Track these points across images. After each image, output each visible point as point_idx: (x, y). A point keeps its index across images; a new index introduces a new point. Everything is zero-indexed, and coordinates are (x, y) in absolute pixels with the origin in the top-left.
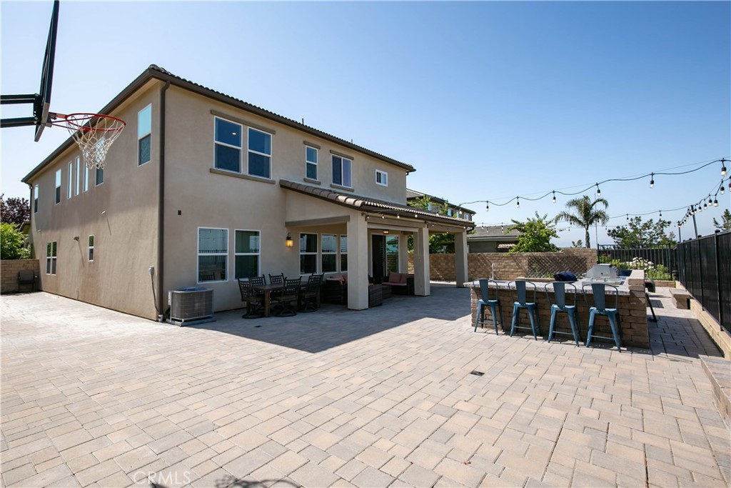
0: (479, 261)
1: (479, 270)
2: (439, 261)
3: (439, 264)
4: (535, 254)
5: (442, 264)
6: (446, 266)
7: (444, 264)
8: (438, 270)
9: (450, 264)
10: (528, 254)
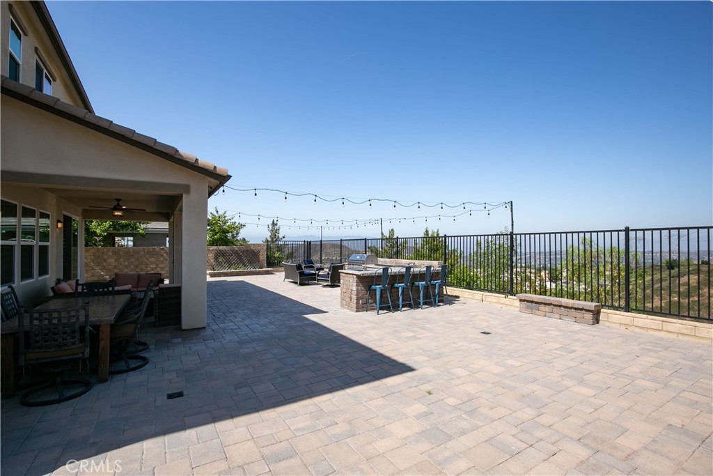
0: (162, 256)
1: (161, 266)
2: (105, 257)
3: (105, 261)
4: (221, 248)
5: (109, 261)
6: (116, 264)
7: (113, 261)
8: (103, 268)
9: (121, 260)
10: (215, 247)
